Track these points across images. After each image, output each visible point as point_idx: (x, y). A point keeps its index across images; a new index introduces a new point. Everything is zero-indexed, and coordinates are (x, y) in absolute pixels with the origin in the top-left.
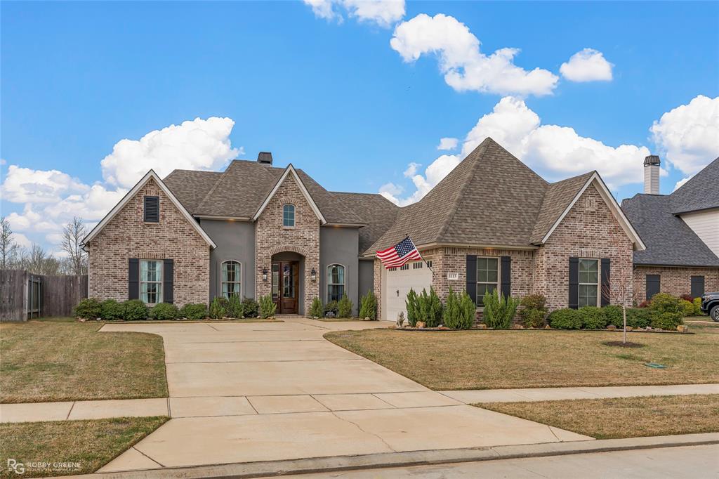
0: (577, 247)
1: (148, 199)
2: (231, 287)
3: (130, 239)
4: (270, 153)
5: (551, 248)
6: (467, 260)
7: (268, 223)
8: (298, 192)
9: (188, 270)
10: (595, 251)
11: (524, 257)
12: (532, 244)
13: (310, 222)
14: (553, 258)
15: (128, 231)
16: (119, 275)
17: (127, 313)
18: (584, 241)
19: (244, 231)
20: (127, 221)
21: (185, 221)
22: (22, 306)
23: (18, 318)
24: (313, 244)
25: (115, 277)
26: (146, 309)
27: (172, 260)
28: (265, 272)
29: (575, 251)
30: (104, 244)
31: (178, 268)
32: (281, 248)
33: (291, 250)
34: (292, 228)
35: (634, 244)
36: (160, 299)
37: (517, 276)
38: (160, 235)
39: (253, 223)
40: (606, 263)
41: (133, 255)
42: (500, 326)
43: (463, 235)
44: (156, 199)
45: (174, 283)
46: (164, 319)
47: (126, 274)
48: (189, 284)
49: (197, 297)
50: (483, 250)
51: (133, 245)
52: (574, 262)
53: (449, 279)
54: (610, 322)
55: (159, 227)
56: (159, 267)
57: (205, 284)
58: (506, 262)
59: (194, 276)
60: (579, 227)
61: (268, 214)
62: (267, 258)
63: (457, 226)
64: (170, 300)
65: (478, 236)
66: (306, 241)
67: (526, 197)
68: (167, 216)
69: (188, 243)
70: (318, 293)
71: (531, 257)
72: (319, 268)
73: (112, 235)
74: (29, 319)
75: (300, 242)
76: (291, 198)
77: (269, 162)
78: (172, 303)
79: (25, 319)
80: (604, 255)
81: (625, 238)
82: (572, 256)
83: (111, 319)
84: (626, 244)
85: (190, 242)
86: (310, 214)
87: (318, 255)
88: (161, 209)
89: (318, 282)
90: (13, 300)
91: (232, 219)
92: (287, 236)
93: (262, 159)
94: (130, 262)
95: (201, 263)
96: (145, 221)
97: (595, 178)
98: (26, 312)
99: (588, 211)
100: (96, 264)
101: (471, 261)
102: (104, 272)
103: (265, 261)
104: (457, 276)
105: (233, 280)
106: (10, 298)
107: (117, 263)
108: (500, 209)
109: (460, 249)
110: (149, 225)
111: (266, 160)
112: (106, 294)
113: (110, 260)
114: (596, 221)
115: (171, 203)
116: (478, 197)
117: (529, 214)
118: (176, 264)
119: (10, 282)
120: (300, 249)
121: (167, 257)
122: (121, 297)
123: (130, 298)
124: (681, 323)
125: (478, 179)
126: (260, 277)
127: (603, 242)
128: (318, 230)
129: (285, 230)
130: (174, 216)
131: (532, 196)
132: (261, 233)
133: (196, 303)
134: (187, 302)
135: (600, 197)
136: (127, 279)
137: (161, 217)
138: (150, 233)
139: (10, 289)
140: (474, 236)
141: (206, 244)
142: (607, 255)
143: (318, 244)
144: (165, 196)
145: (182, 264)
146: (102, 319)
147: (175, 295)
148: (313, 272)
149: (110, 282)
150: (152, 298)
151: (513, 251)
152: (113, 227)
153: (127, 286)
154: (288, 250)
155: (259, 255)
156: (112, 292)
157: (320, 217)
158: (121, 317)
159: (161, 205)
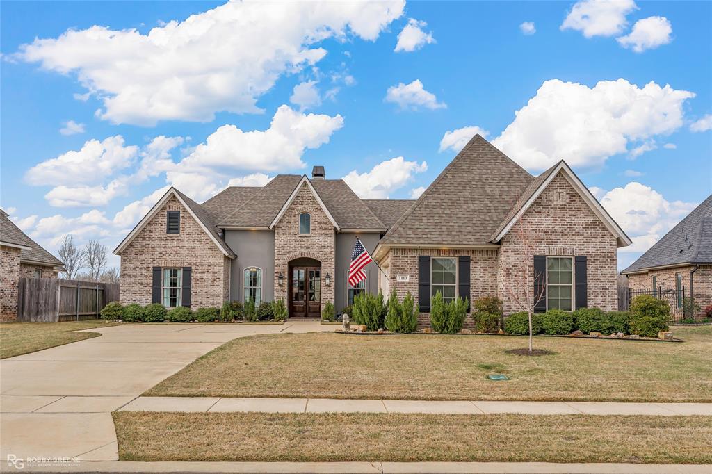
0: (544, 244)
1: (170, 213)
2: (253, 292)
3: (154, 249)
4: (323, 167)
5: (511, 246)
6: (419, 261)
7: (284, 231)
8: (314, 201)
9: (205, 276)
10: (568, 247)
11: (486, 257)
12: (491, 242)
13: (325, 229)
14: (513, 257)
15: (152, 243)
16: (144, 283)
17: (144, 316)
18: (553, 237)
19: (265, 239)
20: (152, 234)
21: (202, 232)
22: (55, 309)
23: (51, 320)
24: (328, 250)
25: (141, 284)
26: (165, 312)
27: (191, 268)
28: (281, 278)
29: (543, 249)
30: (133, 255)
31: (195, 275)
32: (296, 255)
33: (306, 256)
34: (308, 235)
35: (618, 239)
36: (180, 303)
37: (478, 277)
38: (180, 245)
39: (272, 232)
40: (581, 262)
41: (156, 263)
42: (445, 330)
43: (413, 236)
44: (177, 213)
45: (192, 289)
46: (177, 321)
47: (150, 281)
48: (205, 290)
49: (212, 301)
50: (438, 250)
51: (157, 255)
52: (539, 261)
53: (399, 280)
54: (578, 327)
55: (180, 238)
56: (180, 274)
57: (220, 289)
58: (465, 263)
59: (210, 282)
60: (546, 222)
61: (285, 223)
62: (284, 264)
63: (409, 227)
64: (188, 304)
65: (429, 236)
66: (321, 246)
67: (501, 193)
68: (186, 227)
69: (205, 252)
70: (333, 297)
71: (494, 256)
72: (333, 273)
73: (139, 246)
74: (60, 321)
75: (316, 248)
76: (307, 207)
77: (321, 175)
78: (189, 307)
79: (57, 320)
80: (578, 253)
81: (606, 233)
82: (538, 254)
83: (130, 321)
84: (607, 239)
85: (206, 251)
86: (325, 222)
87: (333, 260)
88: (181, 222)
89: (333, 287)
90: (48, 304)
91: (254, 228)
92: (303, 243)
93: (315, 173)
94: (154, 270)
95: (216, 270)
96: (167, 233)
97: (562, 168)
98: (57, 314)
99: (557, 205)
100: (125, 272)
101: (424, 262)
102: (132, 279)
103: (282, 267)
104: (408, 278)
105: (255, 285)
106: (45, 302)
107: (143, 271)
108: (465, 207)
109: (411, 250)
110: (170, 237)
111: (319, 173)
112: (134, 299)
113: (137, 269)
114: (567, 215)
115: (191, 216)
116: (444, 196)
117: (499, 211)
118: (194, 271)
119: (46, 289)
120: (316, 255)
121: (186, 265)
122: (145, 301)
123: (153, 302)
124: (664, 329)
125: (450, 176)
126: (277, 282)
127: (577, 238)
128: (334, 236)
129: (301, 237)
130: (193, 228)
131: (508, 192)
132: (279, 241)
133: (211, 306)
134: (202, 306)
135: (573, 189)
136: (151, 285)
137: (181, 229)
138: (171, 244)
139: (46, 294)
140: (424, 236)
141: (220, 253)
142: (583, 253)
143: (333, 250)
144: (185, 210)
145: (200, 271)
146: (123, 321)
147: (192, 300)
148: (328, 276)
149: (137, 288)
150: (174, 302)
151: (473, 251)
152: (140, 239)
153: (151, 292)
154: (303, 256)
155: (276, 261)
156: (138, 297)
157: (335, 224)
158: (139, 319)
159: (181, 218)
